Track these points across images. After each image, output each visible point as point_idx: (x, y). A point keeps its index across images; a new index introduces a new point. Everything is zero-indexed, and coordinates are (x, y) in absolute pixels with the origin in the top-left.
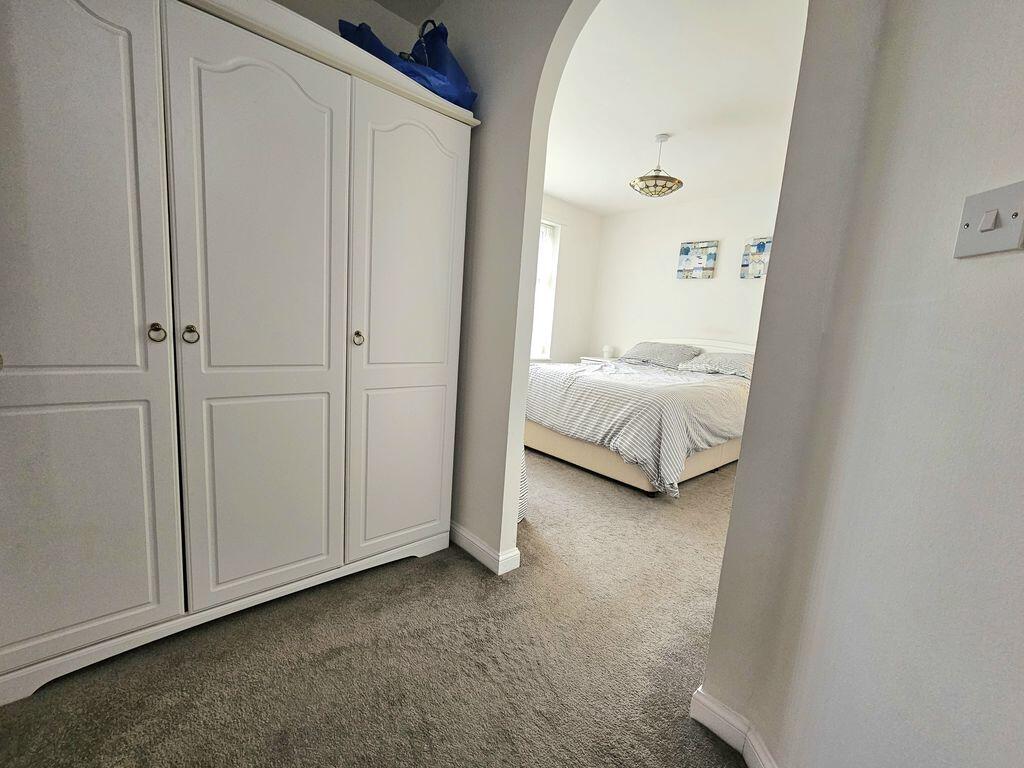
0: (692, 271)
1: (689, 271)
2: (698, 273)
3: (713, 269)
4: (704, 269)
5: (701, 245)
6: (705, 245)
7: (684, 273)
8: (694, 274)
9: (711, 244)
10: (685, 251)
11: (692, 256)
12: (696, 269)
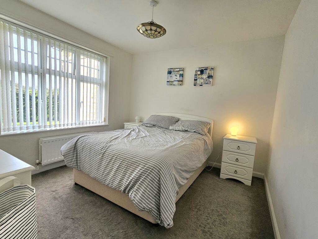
0: (173, 82)
1: (172, 82)
2: (176, 83)
3: (182, 81)
4: (178, 81)
5: (176, 70)
6: (178, 70)
7: (170, 83)
8: (175, 83)
9: (181, 70)
10: (170, 73)
11: (173, 74)
12: (175, 81)
